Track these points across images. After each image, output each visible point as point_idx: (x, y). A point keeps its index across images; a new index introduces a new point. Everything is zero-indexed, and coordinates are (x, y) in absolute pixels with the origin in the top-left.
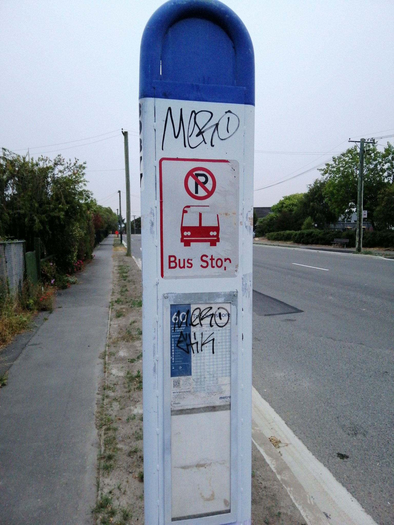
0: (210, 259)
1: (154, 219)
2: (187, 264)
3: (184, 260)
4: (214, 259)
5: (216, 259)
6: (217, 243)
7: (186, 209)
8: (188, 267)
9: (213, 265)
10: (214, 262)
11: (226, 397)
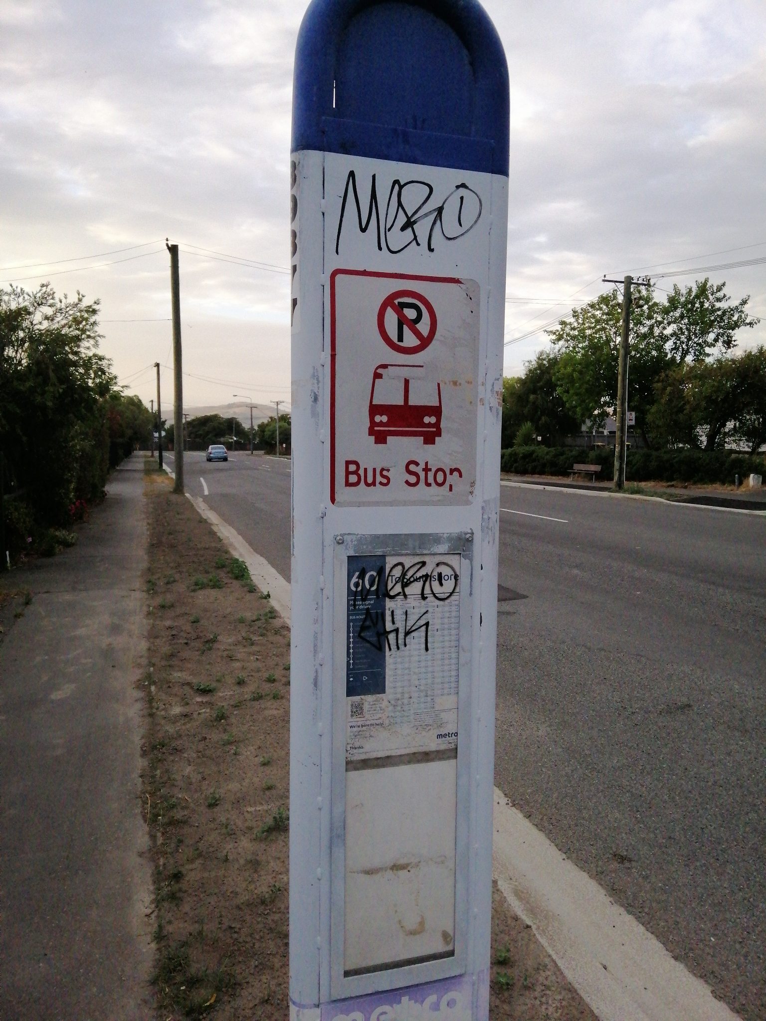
0: (424, 470)
1: (318, 388)
2: (379, 479)
3: (374, 470)
4: (430, 470)
5: (434, 470)
6: (437, 439)
7: (380, 371)
8: (381, 483)
9: (429, 481)
10: (431, 475)
11: (449, 734)
